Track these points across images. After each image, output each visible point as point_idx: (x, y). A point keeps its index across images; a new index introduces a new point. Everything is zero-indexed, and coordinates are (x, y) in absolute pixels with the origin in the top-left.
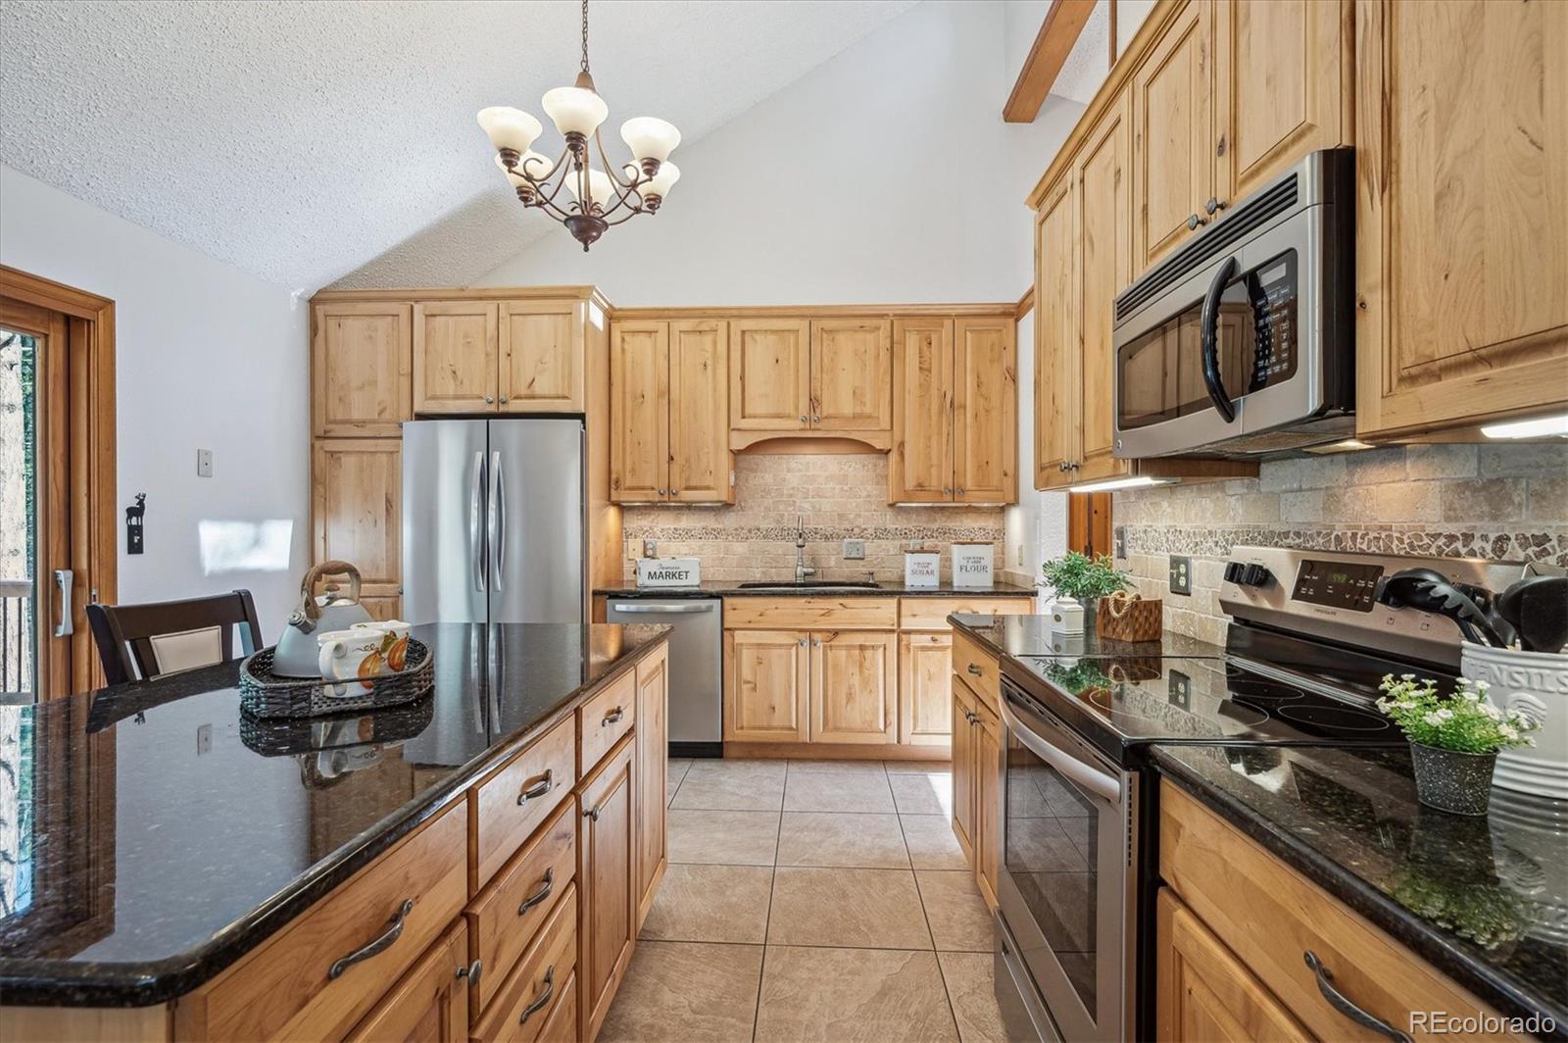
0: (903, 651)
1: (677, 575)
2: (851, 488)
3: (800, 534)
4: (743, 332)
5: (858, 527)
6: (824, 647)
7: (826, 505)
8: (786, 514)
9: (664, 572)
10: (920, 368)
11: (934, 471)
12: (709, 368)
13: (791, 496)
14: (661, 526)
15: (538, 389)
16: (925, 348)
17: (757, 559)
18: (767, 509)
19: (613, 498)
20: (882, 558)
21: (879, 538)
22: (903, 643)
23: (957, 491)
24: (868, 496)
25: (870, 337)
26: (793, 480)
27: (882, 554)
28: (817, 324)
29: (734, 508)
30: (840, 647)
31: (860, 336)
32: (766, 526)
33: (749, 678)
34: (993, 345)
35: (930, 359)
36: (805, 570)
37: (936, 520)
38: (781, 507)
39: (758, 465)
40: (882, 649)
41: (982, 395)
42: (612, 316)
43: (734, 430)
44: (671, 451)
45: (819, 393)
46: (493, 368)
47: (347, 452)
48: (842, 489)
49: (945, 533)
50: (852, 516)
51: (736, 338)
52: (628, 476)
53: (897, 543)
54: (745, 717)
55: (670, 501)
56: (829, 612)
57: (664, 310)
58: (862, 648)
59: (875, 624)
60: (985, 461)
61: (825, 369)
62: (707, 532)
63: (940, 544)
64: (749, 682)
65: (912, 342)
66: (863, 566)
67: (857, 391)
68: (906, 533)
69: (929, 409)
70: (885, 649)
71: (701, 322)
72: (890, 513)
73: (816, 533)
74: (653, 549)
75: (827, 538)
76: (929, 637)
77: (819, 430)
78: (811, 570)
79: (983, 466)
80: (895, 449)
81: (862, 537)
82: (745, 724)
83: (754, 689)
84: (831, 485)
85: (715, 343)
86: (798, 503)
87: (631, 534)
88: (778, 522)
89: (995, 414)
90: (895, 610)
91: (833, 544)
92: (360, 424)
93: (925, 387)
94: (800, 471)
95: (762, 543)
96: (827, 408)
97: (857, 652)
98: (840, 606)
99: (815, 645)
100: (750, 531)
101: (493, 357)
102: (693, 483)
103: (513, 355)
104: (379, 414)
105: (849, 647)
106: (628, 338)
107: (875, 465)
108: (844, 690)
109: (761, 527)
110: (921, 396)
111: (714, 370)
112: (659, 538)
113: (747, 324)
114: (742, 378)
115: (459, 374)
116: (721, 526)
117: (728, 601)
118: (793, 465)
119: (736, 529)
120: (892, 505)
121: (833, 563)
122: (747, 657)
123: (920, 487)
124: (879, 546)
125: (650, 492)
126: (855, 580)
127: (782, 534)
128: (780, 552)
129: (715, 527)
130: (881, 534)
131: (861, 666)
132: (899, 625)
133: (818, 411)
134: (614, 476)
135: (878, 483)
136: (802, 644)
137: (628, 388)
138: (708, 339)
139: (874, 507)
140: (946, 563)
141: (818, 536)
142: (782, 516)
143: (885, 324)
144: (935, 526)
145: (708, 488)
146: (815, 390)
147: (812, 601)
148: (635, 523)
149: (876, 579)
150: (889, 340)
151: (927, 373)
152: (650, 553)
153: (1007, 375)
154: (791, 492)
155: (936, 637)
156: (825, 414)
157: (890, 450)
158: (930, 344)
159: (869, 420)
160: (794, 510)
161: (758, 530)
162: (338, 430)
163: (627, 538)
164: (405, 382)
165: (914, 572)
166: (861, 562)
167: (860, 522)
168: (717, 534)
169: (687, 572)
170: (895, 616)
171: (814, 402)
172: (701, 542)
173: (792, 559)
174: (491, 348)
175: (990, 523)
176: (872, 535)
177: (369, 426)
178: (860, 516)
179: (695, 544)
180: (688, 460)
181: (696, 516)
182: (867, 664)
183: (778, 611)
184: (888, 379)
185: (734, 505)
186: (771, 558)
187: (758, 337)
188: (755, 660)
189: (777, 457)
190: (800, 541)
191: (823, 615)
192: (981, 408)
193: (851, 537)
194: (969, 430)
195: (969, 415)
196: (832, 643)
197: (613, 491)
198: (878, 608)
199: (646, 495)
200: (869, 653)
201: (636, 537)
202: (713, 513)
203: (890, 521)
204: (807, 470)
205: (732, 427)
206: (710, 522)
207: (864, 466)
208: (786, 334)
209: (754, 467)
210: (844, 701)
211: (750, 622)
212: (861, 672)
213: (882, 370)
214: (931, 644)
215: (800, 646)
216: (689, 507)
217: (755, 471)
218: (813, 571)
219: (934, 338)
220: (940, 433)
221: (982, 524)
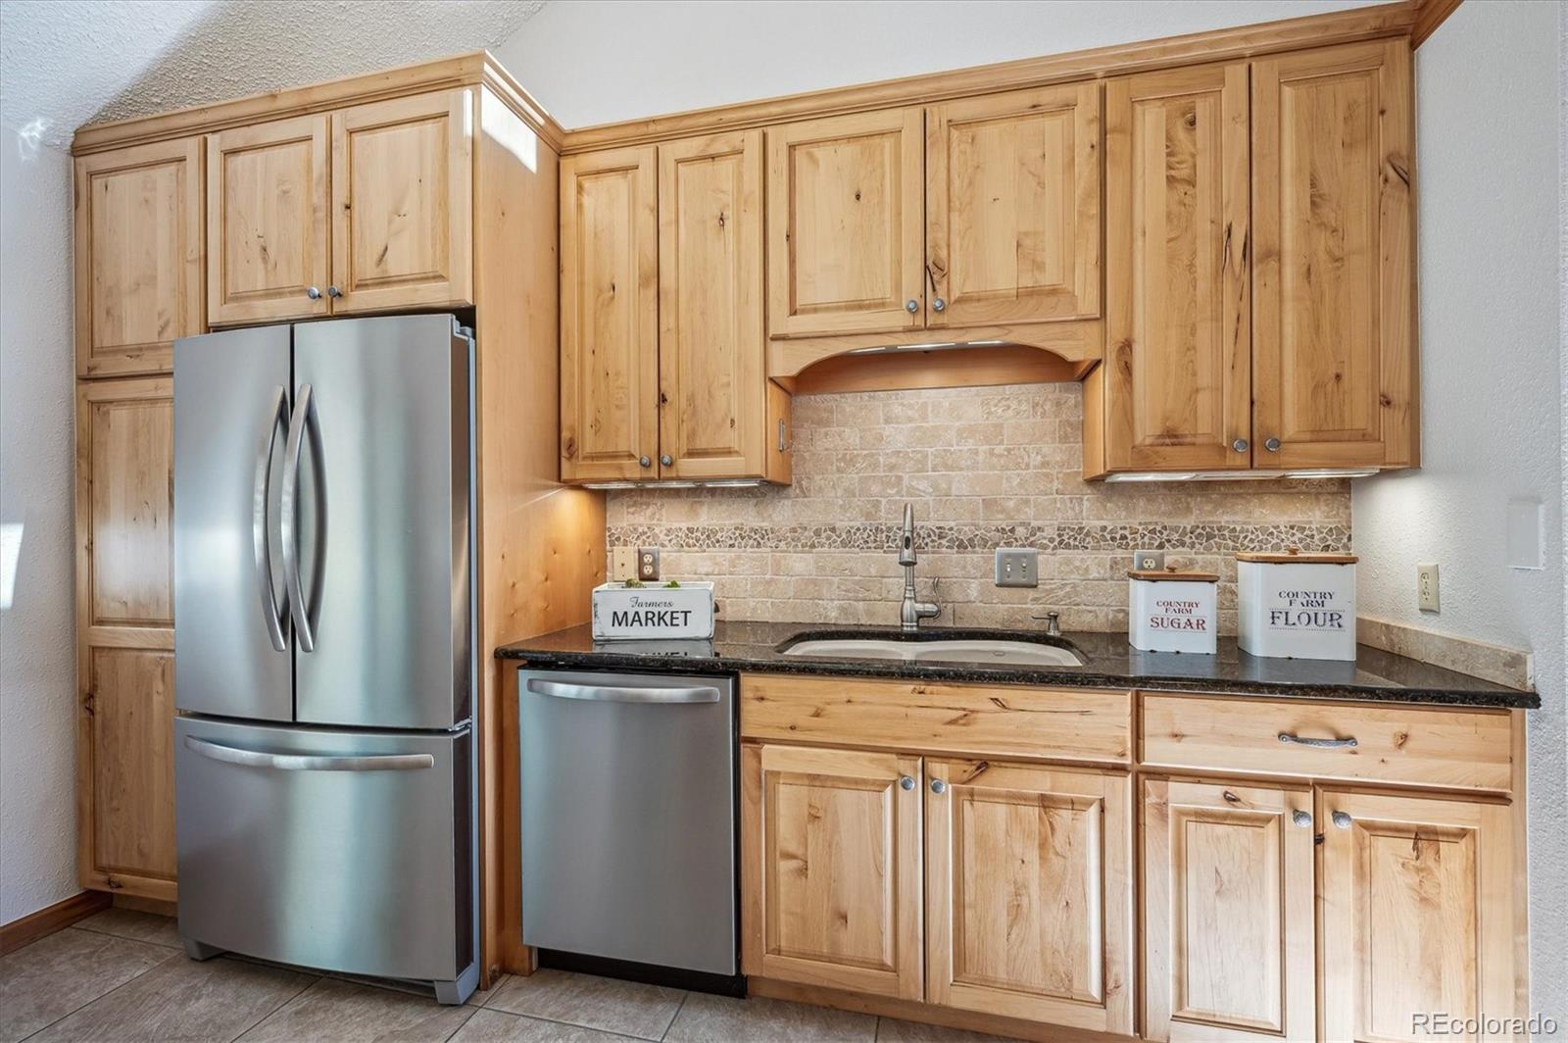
0: (1150, 819)
1: (667, 618)
2: (1009, 451)
3: (908, 540)
4: (792, 147)
5: (1022, 524)
6: (957, 793)
7: (960, 484)
8: (884, 501)
9: (642, 613)
10: (1171, 180)
11: (1204, 401)
12: (729, 224)
13: (892, 468)
14: (666, 524)
15: (395, 267)
16: (1181, 134)
17: (831, 584)
18: (850, 493)
19: (565, 476)
20: (1075, 586)
21: (1068, 546)
22: (1150, 800)
23: (1258, 444)
24: (1045, 464)
25: (1052, 126)
26: (897, 437)
27: (1074, 578)
28: (939, 114)
29: (790, 491)
30: (989, 796)
31: (1030, 125)
32: (847, 524)
33: (792, 847)
34: (1350, 106)
35: (1193, 156)
36: (919, 607)
37: (1189, 510)
38: (875, 489)
39: (832, 412)
40: (1094, 810)
41: (1322, 225)
42: (559, 147)
43: (775, 339)
44: (664, 384)
45: (943, 253)
46: (323, 236)
47: (120, 402)
48: (992, 453)
49: (1210, 537)
50: (1011, 504)
51: (778, 161)
52: (589, 433)
53: (1106, 556)
54: (784, 930)
55: (660, 479)
56: (967, 717)
57: (646, 123)
58: (1046, 803)
59: (1078, 750)
60: (1332, 372)
61: (956, 203)
62: (742, 536)
63: (1204, 559)
64: (793, 857)
65: (1151, 124)
66: (1035, 600)
67: (1028, 242)
68: (1124, 537)
69: (1191, 266)
70: (1102, 810)
71: (713, 140)
72: (1089, 497)
73: (940, 537)
74: (655, 563)
75: (961, 546)
76: (1217, 790)
77: (942, 328)
78: (930, 607)
79: (1327, 385)
80: (1111, 357)
81: (1031, 545)
82: (783, 944)
83: (803, 871)
84: (971, 444)
85: (739, 176)
86: (905, 482)
87: (618, 539)
88: (868, 516)
89: (1358, 265)
90: (1127, 721)
91: (974, 557)
92: (137, 351)
93: (1179, 220)
94: (910, 420)
95: (838, 554)
96: (959, 283)
97: (1033, 812)
98: (993, 706)
99: (935, 789)
100: (817, 533)
101: (322, 214)
102: (702, 443)
103: (356, 206)
104: (160, 333)
105: (1015, 799)
106: (587, 184)
107: (1058, 404)
108: (1002, 897)
109: (838, 525)
110: (1170, 240)
111: (738, 224)
112: (663, 545)
113: (797, 132)
114: (790, 237)
115: (272, 251)
116: (766, 525)
117: (748, 681)
118: (897, 410)
119: (794, 530)
120: (1094, 482)
121: (973, 592)
122: (789, 801)
123: (1171, 437)
124: (1068, 562)
125: (626, 462)
126: (1019, 627)
127: (876, 537)
128: (873, 571)
129: (756, 525)
130: (1072, 538)
131: (1043, 845)
132: (1138, 755)
133: (942, 289)
134: (565, 435)
135: (1064, 439)
136: (905, 786)
137: (588, 277)
138: (726, 166)
139: (1056, 485)
140: (1229, 601)
141: (944, 542)
142: (876, 504)
143: (1087, 95)
144: (1188, 522)
145: (728, 452)
146: (936, 246)
147: (929, 689)
148: (624, 519)
149: (1062, 627)
150: (1095, 128)
151: (1187, 188)
152: (648, 570)
153: (1391, 173)
154: (893, 460)
155: (1238, 791)
156: (956, 294)
157: (1098, 363)
158: (1192, 123)
159: (1053, 300)
160: (898, 492)
161: (833, 530)
162: (107, 366)
163: (612, 544)
164: (194, 273)
165: (1157, 623)
166: (1031, 594)
167: (1028, 514)
168: (759, 537)
169: (686, 613)
170: (1128, 734)
171: (933, 271)
172: (732, 554)
173: (896, 583)
174: (319, 198)
175: (1316, 516)
176: (1052, 540)
177: (147, 355)
178: (1027, 502)
179: (723, 555)
180: (691, 400)
181: (724, 507)
182: (1059, 841)
183: (850, 707)
184: (1095, 210)
185: (790, 485)
186: (857, 583)
187: (819, 152)
188: (805, 811)
189: (865, 396)
190: (907, 554)
191: (953, 722)
192: (1322, 256)
193: (1008, 544)
194: (1288, 306)
195: (1289, 272)
196: (977, 786)
197: (563, 460)
198: (1083, 713)
199: (620, 468)
200: (1063, 816)
201: (625, 544)
202: (753, 501)
203: (1092, 513)
204: (924, 418)
205: (772, 332)
206: (747, 516)
207: (1035, 405)
208: (877, 140)
209: (825, 415)
210: (1003, 921)
211: (793, 728)
212: (1043, 858)
213: (1079, 192)
214: (1225, 808)
215: (900, 789)
216: (701, 491)
217: (827, 423)
218: (935, 609)
219: (1202, 109)
220: (1217, 318)
221: (1298, 518)
